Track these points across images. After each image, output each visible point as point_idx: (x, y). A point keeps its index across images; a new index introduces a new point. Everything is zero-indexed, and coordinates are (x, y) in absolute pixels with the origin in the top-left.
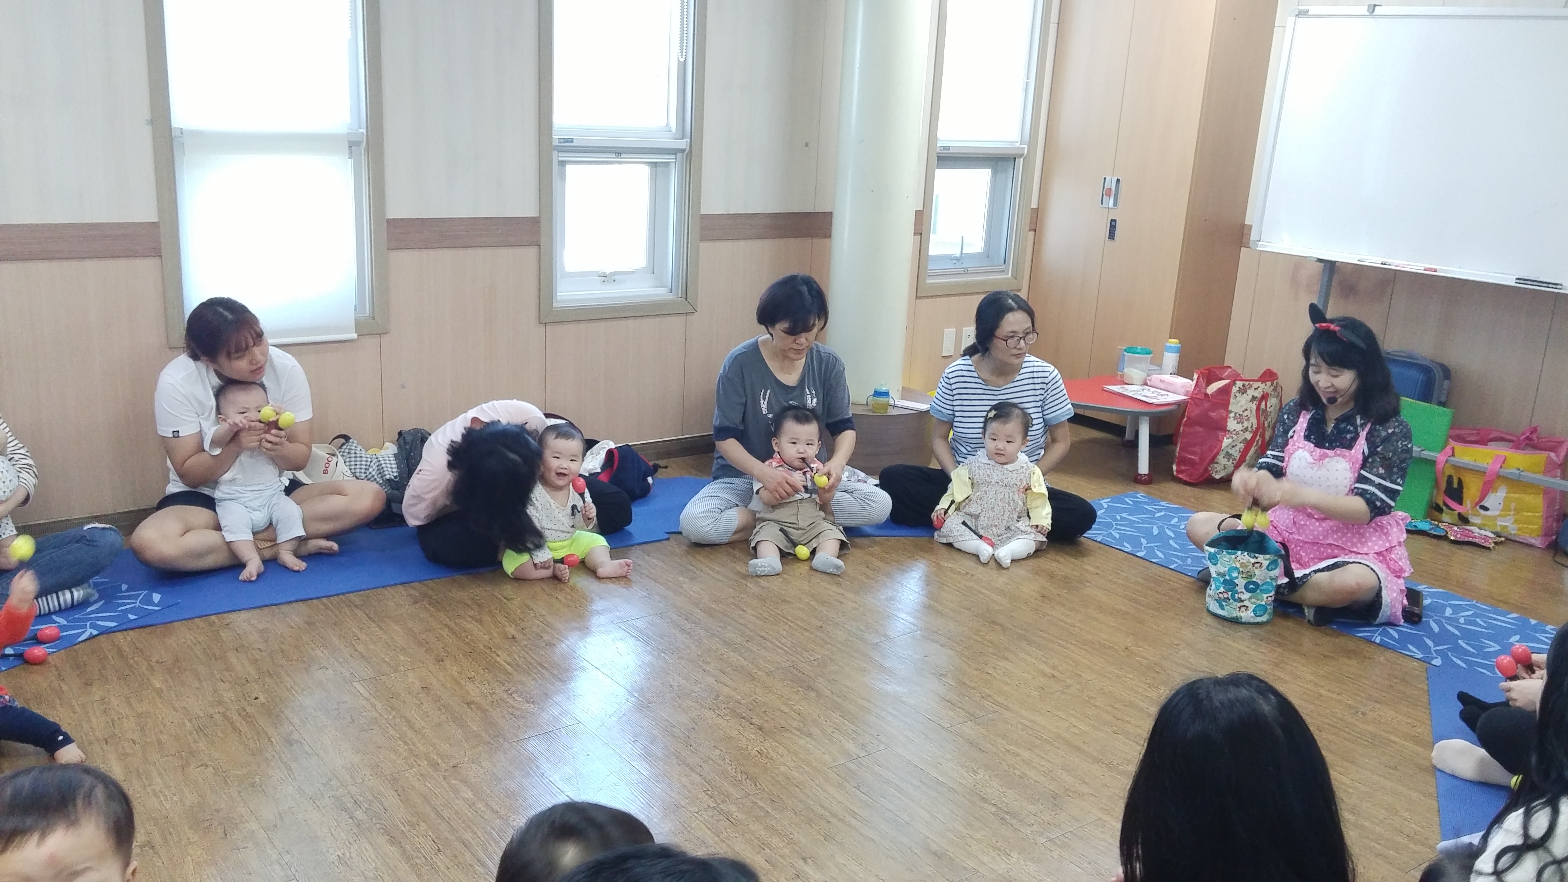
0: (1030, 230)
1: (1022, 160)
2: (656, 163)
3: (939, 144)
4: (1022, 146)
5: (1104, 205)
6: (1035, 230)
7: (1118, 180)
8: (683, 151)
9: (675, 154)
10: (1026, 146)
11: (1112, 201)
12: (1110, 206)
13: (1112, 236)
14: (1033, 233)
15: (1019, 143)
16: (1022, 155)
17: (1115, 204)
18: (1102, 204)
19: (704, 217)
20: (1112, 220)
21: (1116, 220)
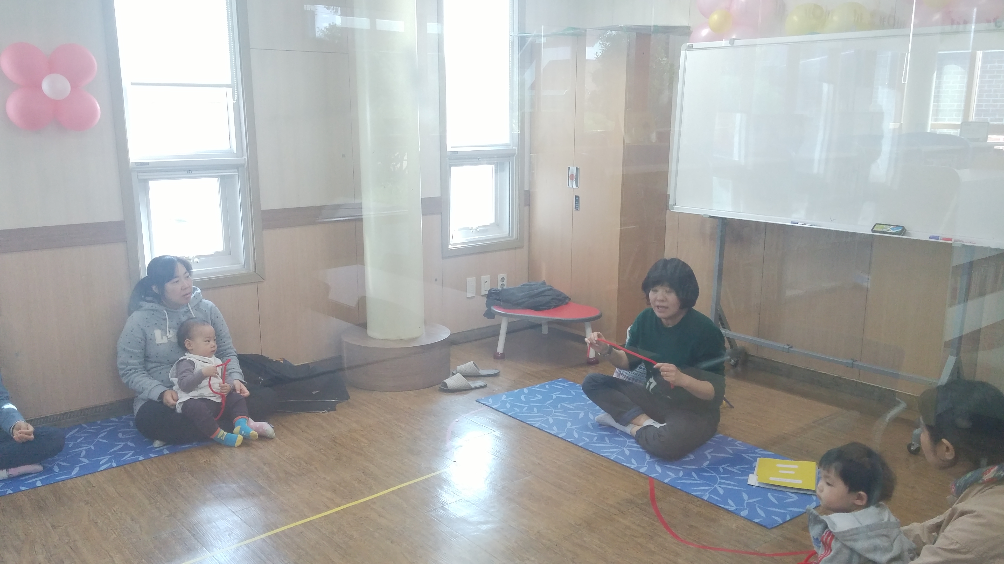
0: (525, 205)
1: (515, 157)
2: (224, 176)
3: (449, 149)
4: (513, 148)
5: (571, 186)
6: (529, 205)
7: (577, 168)
8: (243, 166)
9: (238, 168)
10: (516, 148)
11: (575, 182)
12: (573, 187)
13: (577, 207)
14: (528, 207)
15: (511, 146)
16: (513, 155)
17: (577, 186)
18: (569, 186)
19: (264, 212)
20: (576, 196)
21: (578, 196)
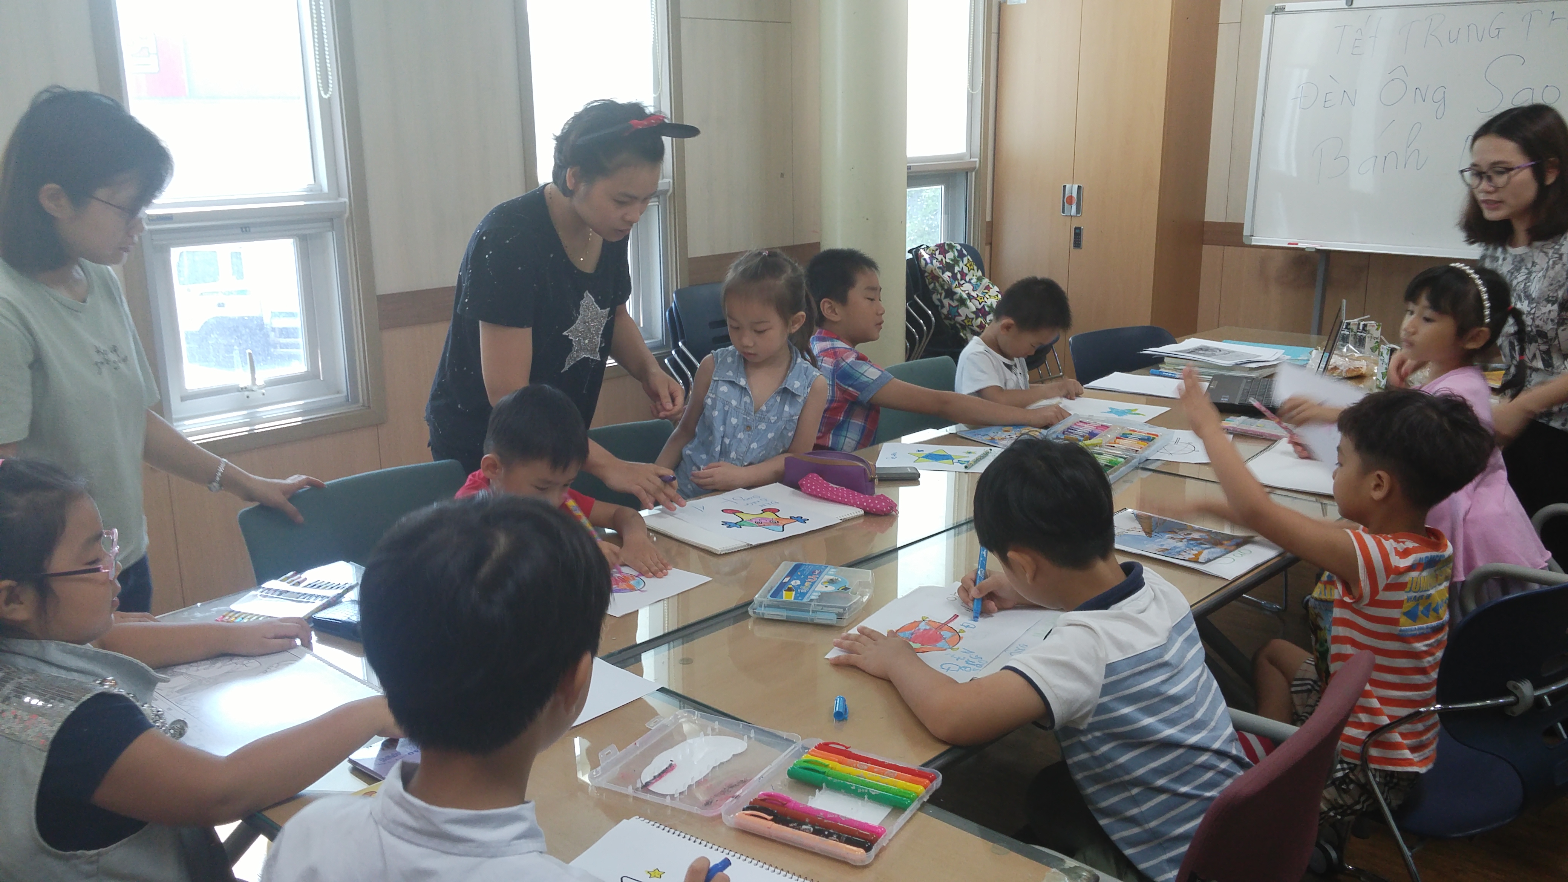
0: (986, 244)
1: (974, 173)
4: (972, 159)
5: (1066, 213)
6: (991, 244)
7: (1078, 186)
11: (1074, 208)
12: (1072, 214)
13: (1077, 243)
14: (989, 246)
15: (970, 157)
16: (974, 169)
17: (1078, 213)
18: (1063, 212)
19: (692, 260)
20: (1076, 228)
21: (1081, 228)
